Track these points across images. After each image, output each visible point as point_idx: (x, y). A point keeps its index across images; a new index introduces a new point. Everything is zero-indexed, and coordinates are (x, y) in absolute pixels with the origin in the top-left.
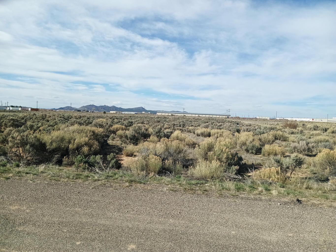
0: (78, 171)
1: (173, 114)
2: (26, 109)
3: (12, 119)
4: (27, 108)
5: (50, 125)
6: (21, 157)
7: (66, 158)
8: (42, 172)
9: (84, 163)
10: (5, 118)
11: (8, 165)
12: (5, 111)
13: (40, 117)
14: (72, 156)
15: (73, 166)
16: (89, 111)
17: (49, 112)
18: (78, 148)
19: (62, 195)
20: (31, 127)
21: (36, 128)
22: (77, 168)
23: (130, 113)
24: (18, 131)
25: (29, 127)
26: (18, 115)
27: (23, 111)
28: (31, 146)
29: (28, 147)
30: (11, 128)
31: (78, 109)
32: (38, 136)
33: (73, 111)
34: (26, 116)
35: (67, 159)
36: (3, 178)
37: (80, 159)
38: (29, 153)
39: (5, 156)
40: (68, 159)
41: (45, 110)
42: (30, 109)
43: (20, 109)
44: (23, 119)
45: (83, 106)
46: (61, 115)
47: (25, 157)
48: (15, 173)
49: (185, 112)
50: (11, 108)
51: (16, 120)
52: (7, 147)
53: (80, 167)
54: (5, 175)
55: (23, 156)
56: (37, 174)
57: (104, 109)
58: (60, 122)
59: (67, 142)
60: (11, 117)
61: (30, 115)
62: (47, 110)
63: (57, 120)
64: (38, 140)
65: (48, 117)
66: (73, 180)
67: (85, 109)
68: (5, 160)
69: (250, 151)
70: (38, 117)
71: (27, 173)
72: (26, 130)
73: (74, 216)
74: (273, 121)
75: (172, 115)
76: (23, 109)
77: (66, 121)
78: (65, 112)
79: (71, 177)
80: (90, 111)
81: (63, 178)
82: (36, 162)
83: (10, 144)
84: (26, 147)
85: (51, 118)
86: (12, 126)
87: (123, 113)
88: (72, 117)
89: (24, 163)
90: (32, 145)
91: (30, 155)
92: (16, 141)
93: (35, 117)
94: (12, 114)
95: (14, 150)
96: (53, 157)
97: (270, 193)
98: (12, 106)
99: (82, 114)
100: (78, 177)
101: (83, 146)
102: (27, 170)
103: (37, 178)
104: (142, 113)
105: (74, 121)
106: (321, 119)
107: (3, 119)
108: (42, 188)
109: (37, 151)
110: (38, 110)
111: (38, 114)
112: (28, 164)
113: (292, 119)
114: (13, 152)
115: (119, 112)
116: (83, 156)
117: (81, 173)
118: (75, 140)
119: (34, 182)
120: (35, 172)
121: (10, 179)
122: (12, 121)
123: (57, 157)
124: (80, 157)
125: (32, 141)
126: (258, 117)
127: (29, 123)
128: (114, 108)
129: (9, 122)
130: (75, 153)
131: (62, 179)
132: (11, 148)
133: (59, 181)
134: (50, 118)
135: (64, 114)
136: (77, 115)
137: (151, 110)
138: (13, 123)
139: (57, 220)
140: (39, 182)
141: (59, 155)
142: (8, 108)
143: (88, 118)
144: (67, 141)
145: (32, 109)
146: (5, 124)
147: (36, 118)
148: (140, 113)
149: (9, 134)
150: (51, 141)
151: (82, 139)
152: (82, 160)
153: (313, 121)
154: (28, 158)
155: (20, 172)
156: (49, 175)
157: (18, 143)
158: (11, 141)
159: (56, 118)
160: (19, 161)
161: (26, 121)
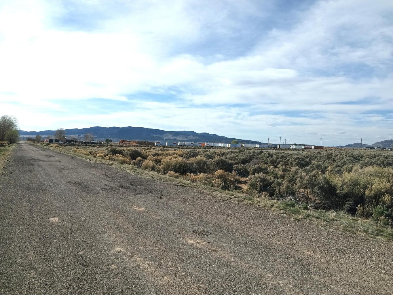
0: (377, 226)
2: (310, 147)
3: (298, 158)
4: (310, 145)
5: (337, 165)
6: (309, 199)
7: (360, 207)
8: (333, 219)
9: (386, 217)
10: (290, 157)
11: (297, 206)
12: (289, 149)
13: (325, 156)
14: (369, 205)
15: (370, 218)
16: (385, 149)
17: (334, 150)
18: (377, 197)
19: (360, 251)
20: (318, 167)
21: (323, 168)
22: (375, 221)
24: (305, 171)
25: (316, 167)
26: (302, 153)
27: (306, 149)
28: (319, 188)
29: (316, 189)
30: (297, 167)
32: (328, 177)
33: (364, 148)
34: (310, 155)
35: (362, 208)
36: (294, 219)
37: (380, 210)
38: (318, 195)
39: (294, 196)
40: (364, 208)
41: (330, 148)
42: (313, 147)
43: (303, 147)
44: (307, 157)
45: (378, 142)
46: (349, 153)
47: (313, 200)
48: (305, 215)
50: (294, 147)
51: (302, 158)
52: (295, 187)
53: (381, 221)
54: (296, 216)
55: (311, 198)
56: (329, 221)
58: (350, 162)
59: (362, 187)
60: (296, 156)
61: (315, 153)
62: (331, 148)
63: (346, 160)
64: (328, 182)
65: (335, 156)
66: (373, 236)
67: (381, 146)
68: (293, 201)
70: (323, 156)
71: (317, 218)
72: (313, 170)
73: (379, 283)
76: (306, 147)
77: (356, 161)
78: (354, 150)
79: (370, 232)
80: (387, 148)
81: (360, 231)
82: (325, 207)
83: (298, 184)
84: (314, 188)
85: (339, 158)
86: (298, 165)
88: (363, 156)
89: (312, 206)
90: (321, 188)
91: (319, 197)
92: (304, 181)
93: (319, 156)
94: (296, 152)
95: (301, 190)
96: (344, 203)
98: (295, 145)
99: (377, 153)
100: (379, 233)
101: (383, 194)
102: (316, 214)
103: (328, 225)
105: (368, 162)
107: (288, 158)
108: (335, 238)
109: (326, 195)
110: (322, 149)
111: (323, 152)
112: (316, 208)
114: (300, 192)
116: (384, 207)
117: (382, 229)
118: (372, 185)
119: (325, 229)
120: (325, 218)
121: (300, 221)
122: (298, 160)
123: (349, 204)
124: (381, 208)
125: (321, 182)
127: (314, 162)
129: (295, 161)
130: (373, 201)
131: (359, 233)
132: (299, 188)
133: (355, 234)
134: (337, 158)
135: (352, 152)
136: (370, 154)
138: (298, 162)
139: (357, 280)
140: (331, 230)
141: (351, 201)
142: (292, 147)
143: (386, 158)
144: (362, 185)
145: (316, 147)
146: (291, 163)
147: (321, 157)
149: (296, 173)
150: (341, 184)
151: (381, 185)
152: (382, 212)
154: (316, 201)
155: (310, 215)
156: (342, 224)
157: (306, 184)
158: (299, 181)
159: (344, 157)
160: (307, 202)
161: (310, 160)
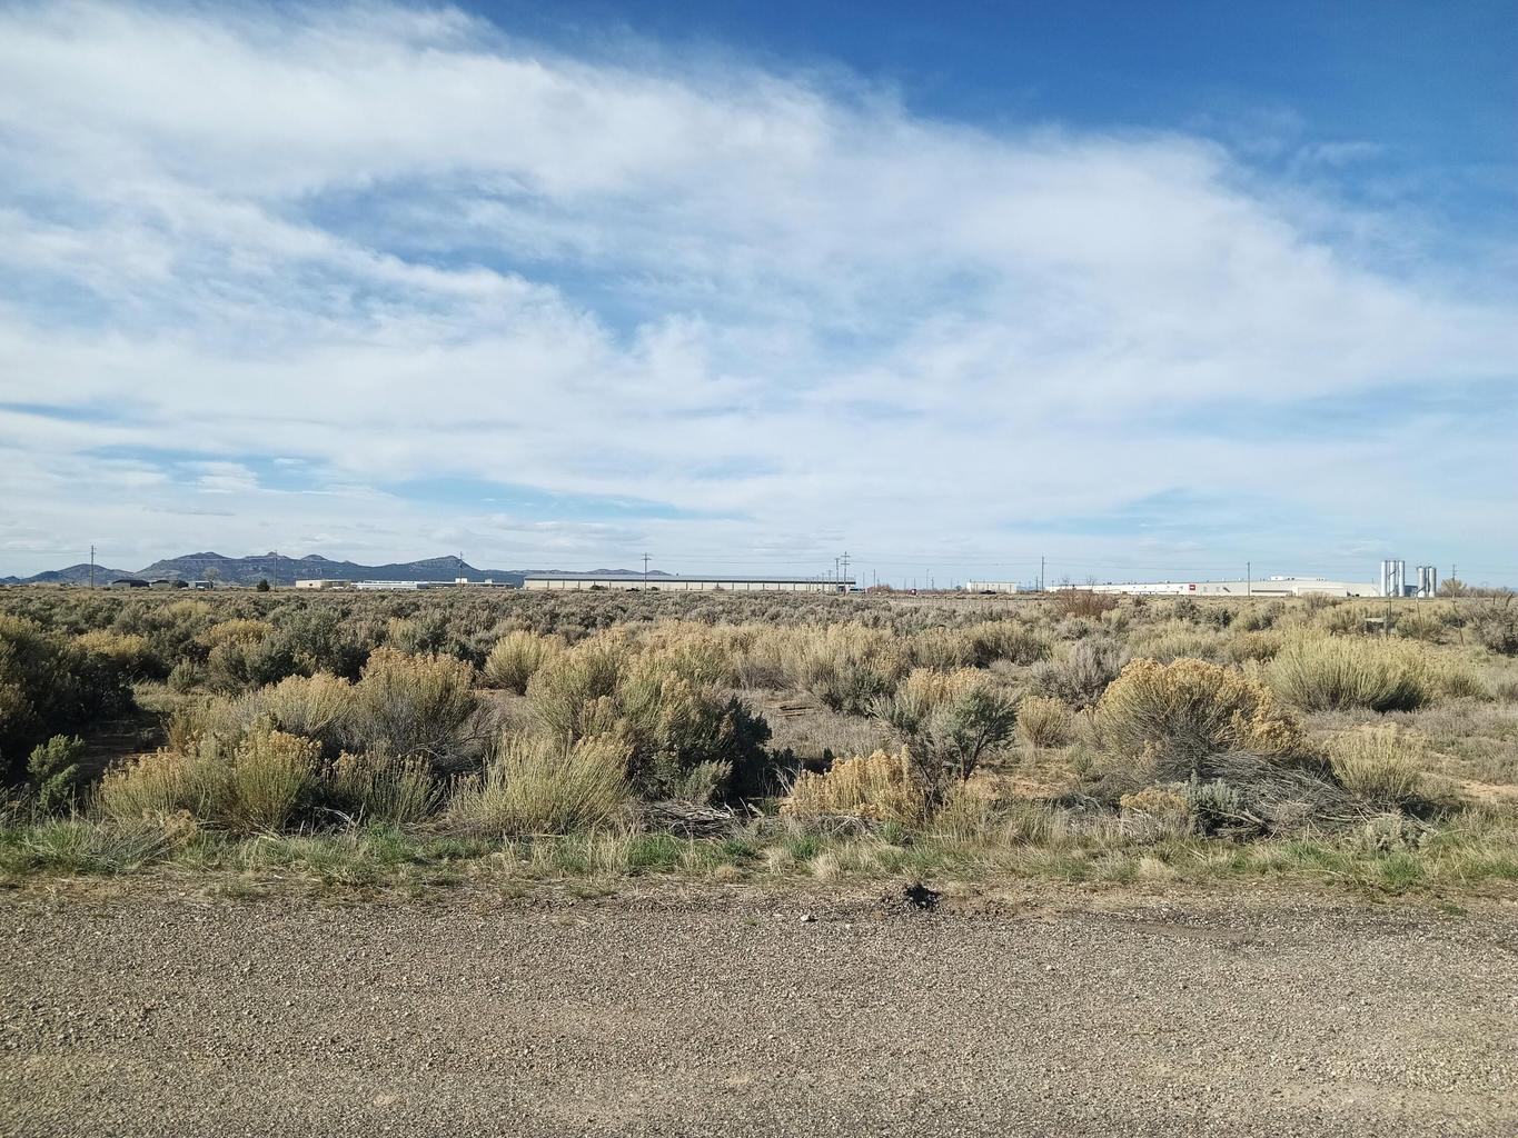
1: (599, 584)
16: (187, 585)
23: (393, 585)
31: (138, 577)
33: (110, 583)
49: (659, 573)
57: (265, 570)
67: (171, 576)
69: (847, 704)
74: (1030, 597)
75: (598, 588)
80: (192, 584)
87: (360, 586)
97: (804, 872)
104: (455, 585)
106: (1225, 585)
113: (1111, 587)
115: (341, 584)
126: (969, 587)
128: (316, 566)
137: (497, 571)
148: (445, 585)
153: (1193, 593)
